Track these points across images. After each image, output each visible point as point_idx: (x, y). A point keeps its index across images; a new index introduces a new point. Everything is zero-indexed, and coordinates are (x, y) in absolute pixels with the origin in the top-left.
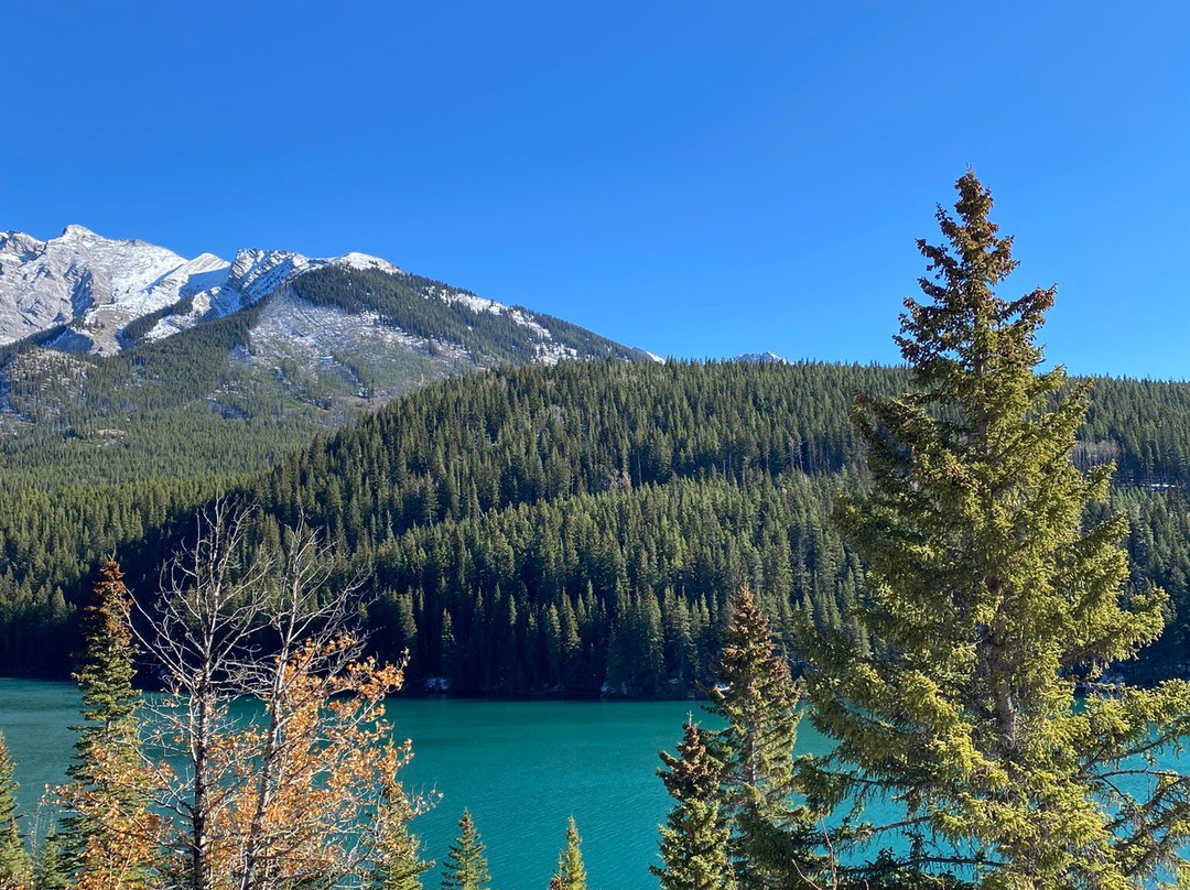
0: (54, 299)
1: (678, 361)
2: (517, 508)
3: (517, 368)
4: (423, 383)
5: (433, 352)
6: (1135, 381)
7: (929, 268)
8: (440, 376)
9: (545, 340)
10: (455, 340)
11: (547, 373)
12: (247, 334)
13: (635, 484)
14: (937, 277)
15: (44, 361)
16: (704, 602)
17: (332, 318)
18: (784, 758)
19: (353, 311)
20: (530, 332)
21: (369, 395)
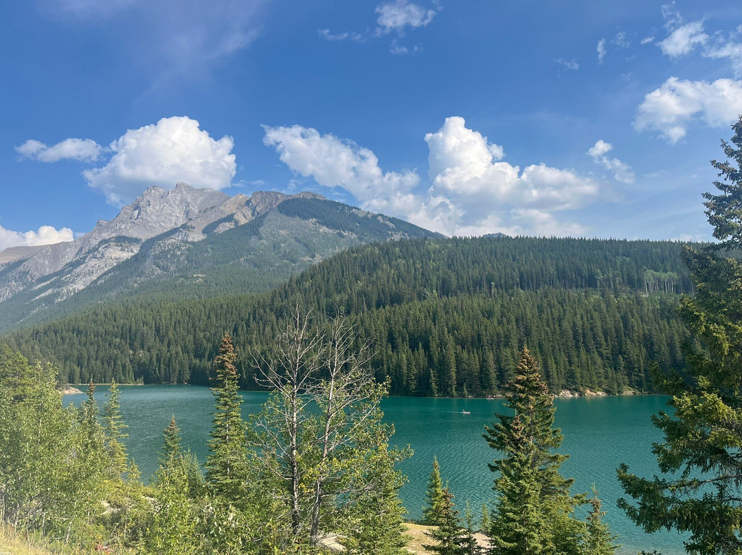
0: (172, 216)
1: (458, 237)
2: (384, 308)
3: (382, 243)
4: (337, 250)
5: (342, 236)
6: (685, 243)
7: (720, 175)
8: (345, 248)
9: (393, 229)
10: (352, 230)
11: (394, 244)
12: (257, 230)
13: (440, 296)
14: (725, 179)
15: (169, 244)
16: (475, 352)
17: (295, 221)
18: (548, 430)
19: (305, 218)
20: (386, 226)
21: (313, 256)
